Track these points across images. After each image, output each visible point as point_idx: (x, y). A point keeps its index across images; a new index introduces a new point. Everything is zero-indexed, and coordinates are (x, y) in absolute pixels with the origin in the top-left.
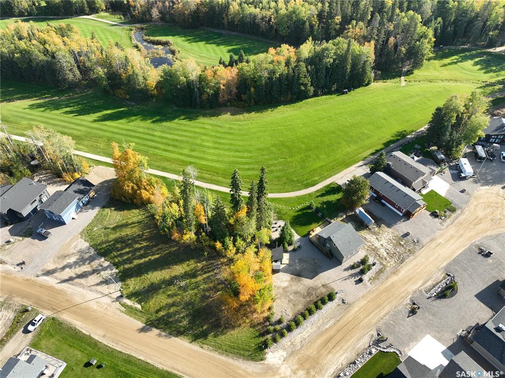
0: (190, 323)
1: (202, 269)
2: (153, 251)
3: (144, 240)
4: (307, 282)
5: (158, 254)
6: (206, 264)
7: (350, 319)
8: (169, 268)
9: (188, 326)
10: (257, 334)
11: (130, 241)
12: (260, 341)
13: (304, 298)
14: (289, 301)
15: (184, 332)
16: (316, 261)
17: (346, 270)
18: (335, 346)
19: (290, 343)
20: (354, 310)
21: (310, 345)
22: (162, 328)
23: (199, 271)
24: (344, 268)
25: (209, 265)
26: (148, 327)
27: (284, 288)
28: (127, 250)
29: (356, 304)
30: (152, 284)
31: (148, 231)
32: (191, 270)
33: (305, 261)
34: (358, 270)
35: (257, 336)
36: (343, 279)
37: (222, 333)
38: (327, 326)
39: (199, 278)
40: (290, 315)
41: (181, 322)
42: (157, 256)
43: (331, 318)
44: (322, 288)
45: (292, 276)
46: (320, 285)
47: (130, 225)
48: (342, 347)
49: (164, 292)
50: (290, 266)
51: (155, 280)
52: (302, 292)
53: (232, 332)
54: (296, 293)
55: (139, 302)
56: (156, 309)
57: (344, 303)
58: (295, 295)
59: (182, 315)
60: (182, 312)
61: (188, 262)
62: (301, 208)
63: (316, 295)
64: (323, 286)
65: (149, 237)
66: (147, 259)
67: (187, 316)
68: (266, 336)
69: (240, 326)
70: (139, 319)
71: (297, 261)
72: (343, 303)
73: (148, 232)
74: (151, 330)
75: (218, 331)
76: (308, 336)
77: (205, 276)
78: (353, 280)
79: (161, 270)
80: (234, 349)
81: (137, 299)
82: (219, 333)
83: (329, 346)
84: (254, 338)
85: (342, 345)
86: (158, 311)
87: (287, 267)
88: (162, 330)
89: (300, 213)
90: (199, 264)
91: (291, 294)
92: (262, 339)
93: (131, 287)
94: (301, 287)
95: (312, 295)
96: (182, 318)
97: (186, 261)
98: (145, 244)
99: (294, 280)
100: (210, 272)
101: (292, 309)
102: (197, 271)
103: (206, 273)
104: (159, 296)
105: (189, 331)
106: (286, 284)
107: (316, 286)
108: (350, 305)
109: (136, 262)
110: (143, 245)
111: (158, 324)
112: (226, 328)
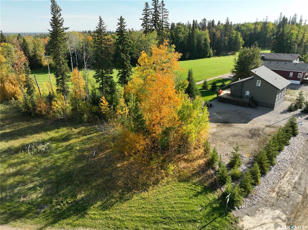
4: (242, 126)
5: (11, 129)
8: (25, 138)
9: (40, 199)
10: (199, 189)
12: (211, 199)
13: (251, 138)
17: (283, 113)
19: (274, 194)
24: (279, 112)
25: (91, 129)
27: (214, 133)
32: (61, 136)
39: (74, 141)
40: (244, 156)
41: (24, 196)
45: (217, 124)
46: (263, 127)
49: (4, 161)
52: (243, 134)
54: (235, 136)
59: (30, 186)
60: (32, 181)
63: (265, 134)
64: (267, 126)
65: (3, 119)
71: (215, 114)
78: (301, 118)
90: (74, 130)
91: (228, 137)
94: (237, 130)
95: (260, 135)
97: (54, 129)
99: (221, 126)
100: (91, 134)
102: (70, 135)
103: (85, 135)
105: (42, 208)
106: (214, 130)
107: (258, 128)
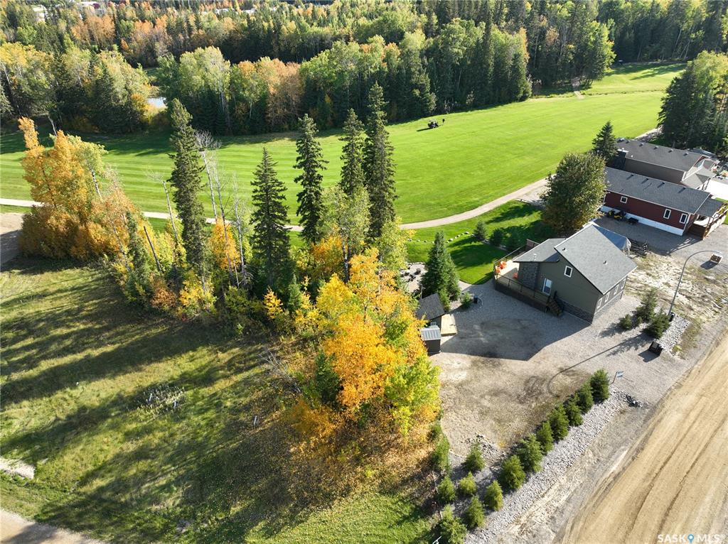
0: (186, 501)
1: (230, 364)
2: (102, 338)
3: (78, 320)
5: (113, 343)
6: (242, 352)
8: (140, 370)
10: (407, 510)
11: (41, 324)
13: (521, 403)
15: (166, 528)
16: (524, 323)
17: (606, 333)
18: (663, 521)
20: (671, 421)
22: (91, 527)
23: (222, 368)
24: (600, 331)
26: (44, 528)
30: (83, 409)
33: (499, 326)
35: (406, 518)
36: (608, 353)
37: (294, 520)
38: (615, 468)
43: (616, 446)
44: (561, 376)
45: (473, 357)
46: (555, 372)
47: (52, 294)
49: (115, 427)
50: (462, 338)
51: (94, 398)
52: (511, 390)
53: (325, 514)
54: (496, 393)
55: (32, 460)
56: (81, 473)
57: (636, 405)
58: (495, 399)
61: (191, 353)
62: (458, 241)
64: (562, 371)
66: (79, 356)
67: (178, 482)
68: (436, 515)
69: (349, 491)
70: (18, 508)
71: (477, 327)
72: (632, 405)
74: (51, 537)
75: (279, 515)
77: (239, 377)
79: (113, 376)
82: (281, 521)
84: (399, 523)
86: (84, 481)
87: (455, 340)
88: (90, 532)
89: (457, 248)
92: (426, 525)
94: (504, 378)
96: (162, 488)
99: (480, 364)
101: (495, 432)
106: (463, 376)
107: (545, 374)
108: (654, 409)
111: (80, 515)
112: (304, 503)
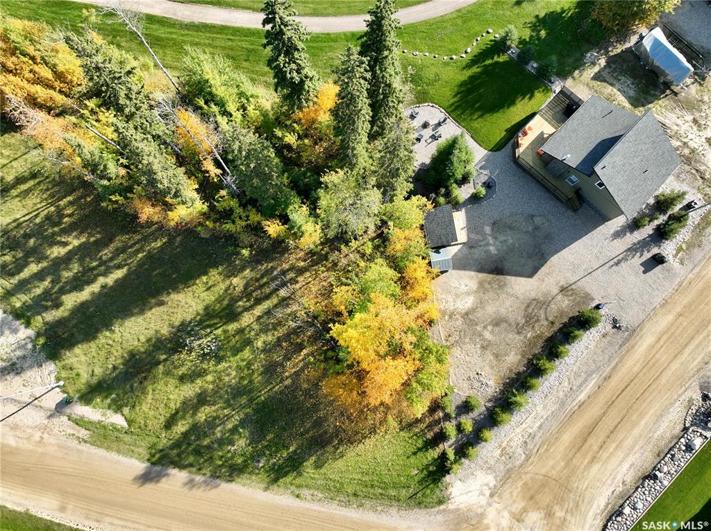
0: (253, 441)
1: (246, 294)
2: (104, 258)
3: (67, 231)
4: (521, 287)
5: (119, 267)
6: (253, 275)
7: (636, 369)
8: (162, 303)
11: (32, 242)
12: (430, 458)
13: (519, 333)
14: (483, 348)
15: (246, 465)
16: (538, 220)
17: (618, 234)
18: (604, 442)
19: (499, 452)
20: (645, 342)
21: (547, 450)
22: (191, 465)
23: (240, 298)
24: (612, 231)
25: (262, 277)
26: (158, 468)
27: (467, 314)
28: (33, 268)
29: (648, 325)
30: (132, 354)
31: (70, 198)
32: (220, 300)
33: (510, 228)
34: (648, 230)
36: (611, 263)
38: (582, 397)
39: (247, 319)
40: (491, 383)
41: (232, 443)
42: (119, 274)
43: (589, 375)
44: (559, 297)
45: (480, 275)
46: (555, 291)
47: (14, 186)
48: (622, 441)
49: (167, 373)
50: (471, 247)
51: (136, 343)
52: (512, 318)
53: (360, 449)
54: (497, 322)
55: (117, 407)
56: (162, 419)
57: (619, 328)
58: (497, 329)
59: (230, 426)
60: (229, 417)
61: (204, 278)
62: (477, 51)
63: (547, 319)
64: (563, 290)
65: (80, 220)
66: (95, 288)
67: (242, 423)
68: (441, 446)
69: (376, 430)
70: (131, 453)
71: (488, 229)
72: (615, 327)
73: (71, 203)
74: (167, 475)
76: (540, 427)
77: (259, 310)
78: (637, 260)
79: (142, 312)
80: (372, 486)
81: (108, 401)
83: (591, 446)
84: (415, 454)
85: (620, 436)
86: (169, 425)
87: (465, 251)
88: (194, 469)
89: (475, 70)
90: (235, 281)
91: (485, 327)
92: (434, 454)
93: (81, 372)
94: (508, 303)
95: (538, 320)
96: (232, 431)
97: (199, 276)
98: (76, 243)
99: (487, 286)
100: (267, 297)
101: (492, 367)
102: (234, 300)
103: (258, 301)
104: (160, 386)
105: (259, 461)
107: (545, 295)
108: (633, 332)
109: (71, 301)
110: (70, 247)
111: (179, 455)
112: (343, 442)
